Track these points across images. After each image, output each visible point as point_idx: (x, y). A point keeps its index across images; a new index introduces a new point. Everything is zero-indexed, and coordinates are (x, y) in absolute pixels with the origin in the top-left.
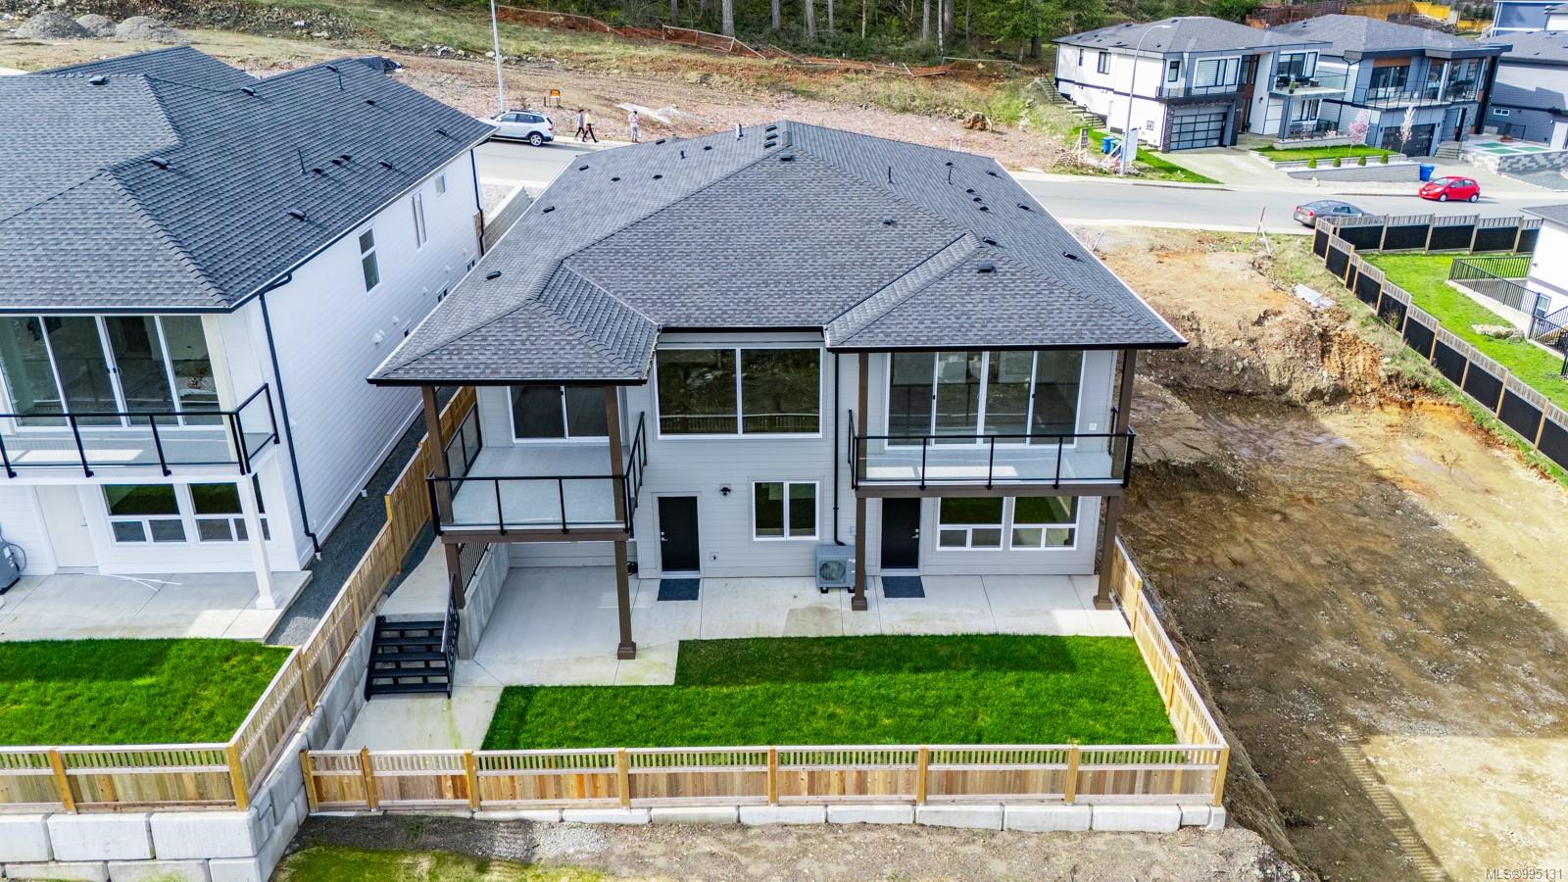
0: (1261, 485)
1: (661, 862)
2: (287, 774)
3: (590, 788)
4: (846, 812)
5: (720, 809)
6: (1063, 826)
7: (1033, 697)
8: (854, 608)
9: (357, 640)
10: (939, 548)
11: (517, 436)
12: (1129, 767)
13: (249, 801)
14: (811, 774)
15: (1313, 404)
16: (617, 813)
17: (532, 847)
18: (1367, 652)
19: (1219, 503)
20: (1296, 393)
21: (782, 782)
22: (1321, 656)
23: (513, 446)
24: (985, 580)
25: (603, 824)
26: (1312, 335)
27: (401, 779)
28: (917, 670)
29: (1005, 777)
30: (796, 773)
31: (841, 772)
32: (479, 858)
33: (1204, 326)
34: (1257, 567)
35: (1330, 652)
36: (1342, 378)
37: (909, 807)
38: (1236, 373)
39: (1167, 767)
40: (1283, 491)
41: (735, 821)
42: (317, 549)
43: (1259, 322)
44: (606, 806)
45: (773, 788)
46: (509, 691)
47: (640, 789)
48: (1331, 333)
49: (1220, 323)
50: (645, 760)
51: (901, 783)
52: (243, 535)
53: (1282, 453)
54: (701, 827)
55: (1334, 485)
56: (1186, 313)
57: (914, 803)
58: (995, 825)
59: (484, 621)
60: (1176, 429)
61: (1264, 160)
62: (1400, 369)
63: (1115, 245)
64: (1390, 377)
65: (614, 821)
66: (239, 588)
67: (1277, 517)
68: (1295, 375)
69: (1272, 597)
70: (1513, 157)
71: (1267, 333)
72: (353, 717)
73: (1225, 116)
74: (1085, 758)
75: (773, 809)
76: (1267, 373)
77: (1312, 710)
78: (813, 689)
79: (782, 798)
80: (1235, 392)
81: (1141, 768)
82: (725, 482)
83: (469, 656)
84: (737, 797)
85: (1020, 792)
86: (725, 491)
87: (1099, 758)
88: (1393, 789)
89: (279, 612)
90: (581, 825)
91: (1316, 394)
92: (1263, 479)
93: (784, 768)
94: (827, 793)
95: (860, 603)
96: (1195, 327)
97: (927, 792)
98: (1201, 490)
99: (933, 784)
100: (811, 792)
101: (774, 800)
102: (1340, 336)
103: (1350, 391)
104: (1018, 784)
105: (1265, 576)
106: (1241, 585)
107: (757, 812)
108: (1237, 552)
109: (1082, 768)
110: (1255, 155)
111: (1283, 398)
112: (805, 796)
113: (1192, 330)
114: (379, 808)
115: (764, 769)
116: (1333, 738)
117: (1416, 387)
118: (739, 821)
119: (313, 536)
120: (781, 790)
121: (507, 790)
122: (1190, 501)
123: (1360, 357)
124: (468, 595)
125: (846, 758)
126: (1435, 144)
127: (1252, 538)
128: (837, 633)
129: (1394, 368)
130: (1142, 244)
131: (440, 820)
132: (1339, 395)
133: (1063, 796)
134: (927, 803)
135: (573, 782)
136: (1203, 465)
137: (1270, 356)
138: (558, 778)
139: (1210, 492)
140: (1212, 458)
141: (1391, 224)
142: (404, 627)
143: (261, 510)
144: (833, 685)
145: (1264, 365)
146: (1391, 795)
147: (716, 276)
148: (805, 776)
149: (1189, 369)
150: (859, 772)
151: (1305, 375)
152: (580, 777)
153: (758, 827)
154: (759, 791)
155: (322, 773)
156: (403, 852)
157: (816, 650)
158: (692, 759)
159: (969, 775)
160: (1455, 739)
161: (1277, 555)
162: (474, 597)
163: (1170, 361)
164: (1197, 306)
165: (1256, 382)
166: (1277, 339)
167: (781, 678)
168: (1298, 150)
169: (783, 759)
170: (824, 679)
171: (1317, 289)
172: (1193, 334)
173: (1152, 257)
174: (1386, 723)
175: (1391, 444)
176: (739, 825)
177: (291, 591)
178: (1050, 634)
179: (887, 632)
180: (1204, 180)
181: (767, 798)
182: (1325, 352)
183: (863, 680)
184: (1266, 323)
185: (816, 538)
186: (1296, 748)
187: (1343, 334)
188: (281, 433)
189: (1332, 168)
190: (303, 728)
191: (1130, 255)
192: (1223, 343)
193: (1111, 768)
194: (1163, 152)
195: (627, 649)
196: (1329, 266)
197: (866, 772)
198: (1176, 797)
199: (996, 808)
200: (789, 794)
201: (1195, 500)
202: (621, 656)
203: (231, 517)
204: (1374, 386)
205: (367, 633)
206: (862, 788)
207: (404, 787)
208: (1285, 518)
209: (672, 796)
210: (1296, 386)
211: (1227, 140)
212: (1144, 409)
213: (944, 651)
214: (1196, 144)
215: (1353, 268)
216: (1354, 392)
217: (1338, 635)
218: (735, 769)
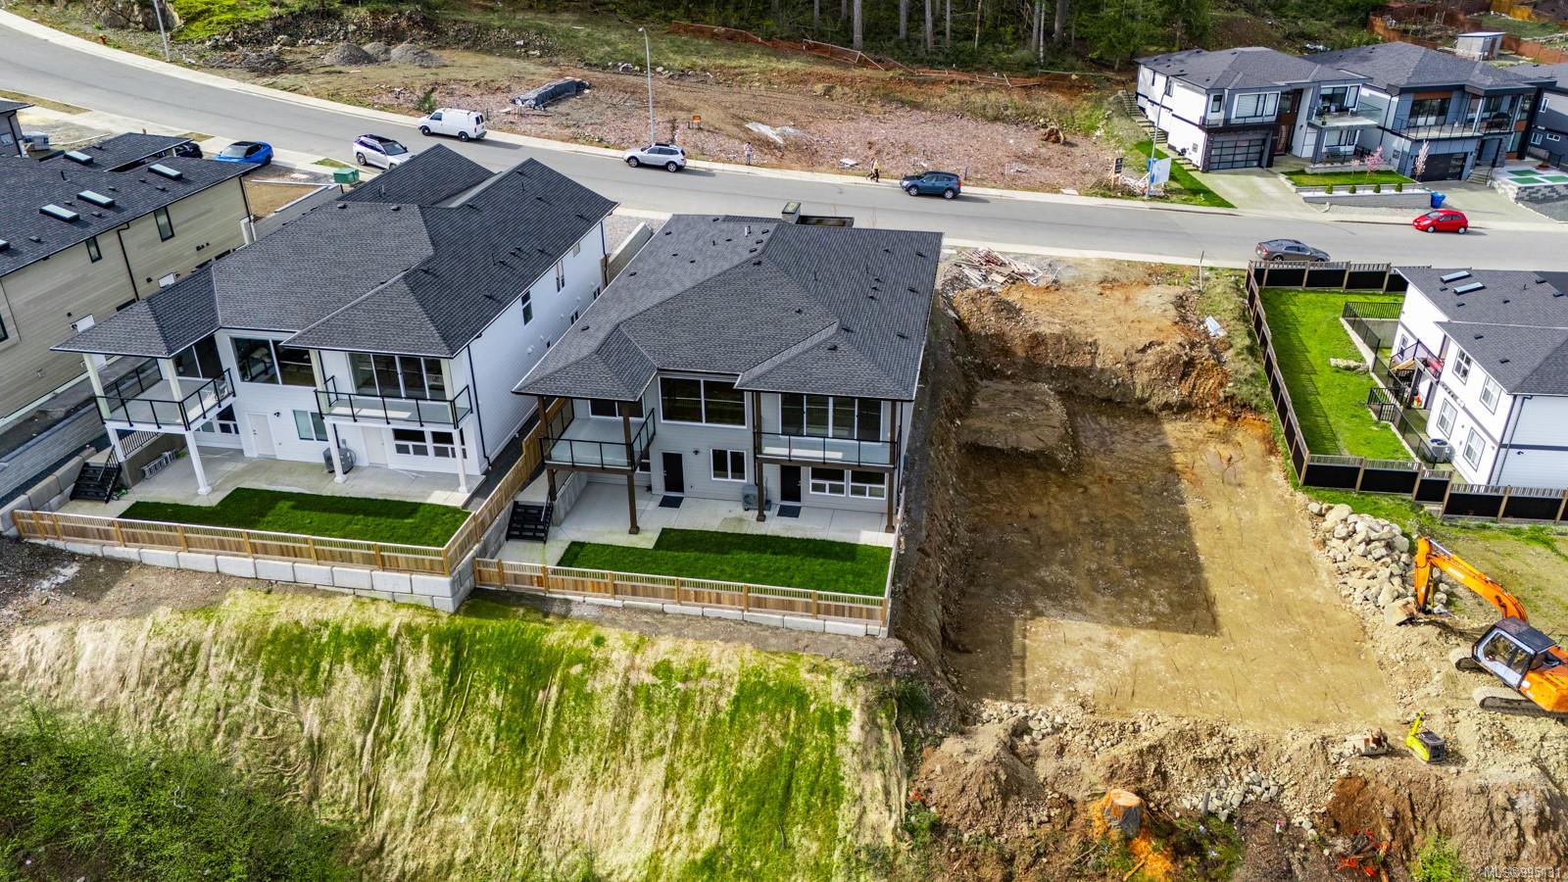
0: (1086, 468)
1: (624, 623)
2: (467, 565)
3: (597, 588)
4: (711, 611)
5: (656, 604)
6: (811, 628)
7: (826, 571)
8: (758, 520)
9: (503, 512)
10: (811, 492)
11: (593, 413)
12: (840, 604)
13: (450, 574)
14: (696, 592)
15: (1164, 413)
16: (610, 601)
17: (569, 610)
18: (1073, 575)
19: (1047, 478)
20: (1151, 405)
22: (1043, 574)
23: (589, 419)
24: (834, 512)
25: (601, 605)
26: (1177, 362)
27: (515, 575)
28: (774, 553)
29: (785, 602)
30: (689, 591)
31: (709, 593)
32: (545, 611)
33: (1100, 351)
34: (1044, 520)
35: (1050, 572)
36: (1190, 396)
37: (740, 612)
38: (1111, 387)
39: (858, 605)
40: (1099, 472)
41: (661, 610)
42: (490, 464)
43: (1143, 350)
44: (604, 597)
45: (678, 597)
46: (573, 543)
47: (619, 591)
48: (1198, 362)
49: (1112, 350)
50: (622, 578)
51: (737, 601)
52: (454, 456)
53: (1119, 447)
54: (645, 611)
55: (1137, 472)
56: (1090, 340)
57: (743, 611)
58: (780, 624)
59: (568, 508)
60: (1038, 426)
61: (1289, 184)
62: (1235, 391)
63: (1074, 277)
64: (1227, 397)
65: (606, 604)
66: (450, 481)
68: (1155, 391)
69: (1039, 538)
70: (1532, 188)
71: (1145, 359)
72: (499, 547)
73: (1264, 141)
74: (820, 597)
75: (678, 606)
76: (1135, 389)
77: (1016, 601)
78: (719, 557)
79: (683, 602)
80: (1109, 400)
81: (847, 604)
82: (696, 447)
83: (559, 524)
84: (662, 599)
85: (790, 611)
86: (696, 452)
87: (827, 598)
88: (1027, 641)
89: (469, 495)
90: (592, 604)
91: (1167, 406)
92: (1091, 464)
93: (683, 588)
94: (703, 602)
95: (761, 518)
96: (1093, 351)
97: (748, 605)
98: (1038, 468)
99: (751, 602)
100: (696, 601)
101: (679, 602)
102: (1203, 364)
103: (1194, 405)
104: (790, 607)
105: (1044, 526)
106: (1026, 530)
107: (671, 607)
108: (1037, 509)
109: (819, 602)
110: (1282, 178)
111: (1142, 407)
112: (693, 602)
113: (1090, 353)
114: (505, 587)
115: (674, 587)
116: (1016, 616)
117: (1244, 406)
118: (663, 610)
119: (488, 458)
120: (683, 598)
121: (560, 585)
122: (1029, 474)
123: (1212, 381)
124: (558, 495)
125: (712, 586)
126: (1467, 170)
127: (1053, 502)
128: (743, 532)
129: (1232, 391)
130: (1096, 277)
131: (530, 595)
132: (1184, 408)
133: (812, 614)
134: (748, 611)
135: (590, 584)
136: (1042, 452)
137: (1140, 377)
138: (583, 582)
139: (1044, 470)
140: (1050, 448)
142: (527, 507)
143: (463, 443)
144: (729, 556)
145: (1134, 383)
146: (1024, 645)
147: (694, 339)
148: (693, 593)
149: (1080, 382)
150: (717, 593)
151: (1161, 392)
152: (594, 582)
153: (671, 613)
154: (672, 598)
155: (482, 568)
156: (513, 606)
157: (729, 539)
158: (642, 580)
159: (767, 600)
160: (1086, 624)
161: (1061, 514)
162: (562, 496)
163: (1068, 375)
164: (1101, 335)
165: (1124, 395)
166: (1149, 364)
167: (706, 551)
168: (1324, 174)
169: (683, 584)
170: (726, 553)
171: (1219, 321)
172: (1089, 357)
173: (1098, 290)
174: (1053, 612)
175: (1201, 446)
176: (663, 612)
177: (476, 485)
178: (852, 542)
179: (769, 534)
180: (1221, 204)
181: (676, 601)
182: (1184, 375)
183: (745, 555)
184: (1149, 351)
185: (745, 481)
186: (991, 618)
187: (1205, 362)
188: (474, 408)
189: (1348, 194)
190: (475, 548)
191: (1082, 286)
192: (1109, 363)
193: (833, 603)
194: (1203, 172)
195: (635, 529)
197: (720, 594)
198: (864, 620)
199: (780, 617)
200: (685, 600)
201: (1033, 474)
202: (631, 532)
203: (449, 446)
204: (1213, 403)
205: (508, 509)
206: (719, 601)
207: (516, 579)
209: (633, 595)
210: (1154, 399)
211: (1264, 162)
212: (1028, 409)
213: (793, 546)
214: (1236, 165)
216: (1197, 406)
217: (1063, 563)
218: (661, 586)
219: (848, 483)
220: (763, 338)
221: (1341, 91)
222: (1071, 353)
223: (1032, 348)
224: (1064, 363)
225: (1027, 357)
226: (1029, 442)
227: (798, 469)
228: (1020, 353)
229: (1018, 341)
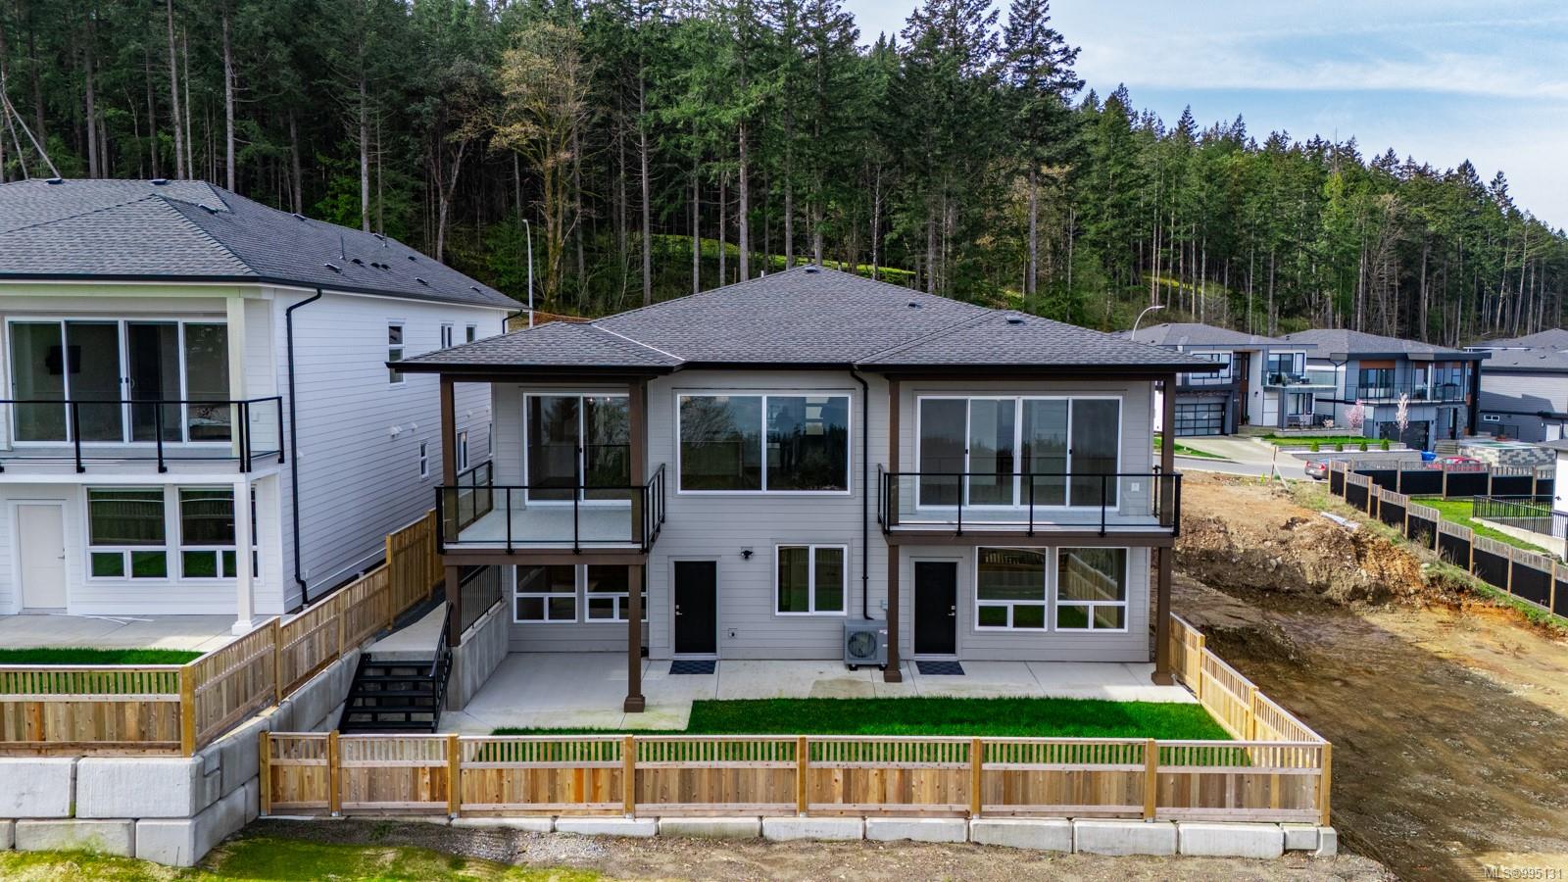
0: (1315, 659)
1: (670, 868)
2: (243, 741)
3: (589, 789)
4: (884, 827)
5: (741, 820)
6: (1145, 846)
8: (888, 681)
9: (336, 664)
10: (978, 628)
11: (531, 496)
12: (1216, 770)
13: (199, 747)
14: (847, 772)
15: (1356, 604)
16: (619, 822)
17: (515, 853)
18: (1468, 784)
19: (1272, 671)
20: (1335, 592)
21: (812, 782)
22: (1413, 787)
23: (527, 507)
24: (1030, 665)
25: (602, 835)
26: (1343, 539)
27: (372, 771)
29: (1072, 780)
30: (829, 771)
31: (882, 771)
32: (453, 856)
33: (1231, 529)
35: (1420, 782)
36: (1382, 579)
37: (962, 821)
38: (1270, 570)
40: (1339, 665)
41: (757, 835)
42: (306, 602)
43: (1288, 526)
44: (606, 812)
45: (803, 792)
47: (648, 792)
48: (1364, 540)
49: (1248, 526)
51: (952, 787)
53: (1332, 640)
54: (716, 839)
55: (1393, 662)
57: (966, 815)
58: (1062, 843)
60: (1216, 605)
61: (1267, 445)
62: (1440, 573)
64: (1432, 579)
65: (614, 832)
67: (1338, 684)
68: (1333, 574)
69: (1347, 741)
70: (1512, 451)
71: (1298, 535)
73: (1224, 406)
74: (1165, 757)
75: (802, 819)
76: (1303, 572)
77: (1413, 830)
79: (813, 806)
80: (1273, 589)
81: (1232, 771)
82: (747, 544)
83: (460, 706)
84: (759, 805)
85: (1090, 803)
87: (1181, 756)
90: (576, 835)
91: (1357, 593)
92: (1316, 656)
93: (815, 765)
94: (865, 801)
95: (893, 677)
96: (1222, 529)
97: (981, 800)
98: (1251, 658)
99: (989, 789)
100: (847, 799)
101: (804, 809)
102: (1373, 543)
103: (1393, 591)
104: (1088, 791)
105: (1335, 725)
107: (781, 825)
109: (1161, 769)
110: (1257, 441)
111: (1324, 596)
112: (839, 805)
113: (1219, 531)
114: (342, 811)
115: (792, 765)
116: (1443, 850)
117: (1461, 590)
118: (761, 835)
119: (303, 584)
120: (811, 794)
121: (492, 790)
123: (1398, 562)
124: (464, 637)
125: (887, 752)
126: (1432, 441)
127: (1313, 697)
128: (869, 697)
129: (1436, 571)
131: (411, 823)
132: (1382, 595)
133: (1140, 809)
134: (982, 814)
135: (569, 779)
136: (1249, 631)
137: (1304, 556)
138: (553, 772)
139: (1261, 659)
140: (1258, 625)
141: (1404, 469)
142: (391, 667)
145: (1299, 563)
148: (839, 776)
149: (1221, 568)
150: (902, 771)
151: (1343, 574)
152: (579, 771)
153: (785, 842)
154: (785, 798)
155: (283, 761)
156: (365, 848)
157: (844, 708)
159: (1031, 775)
161: (1344, 710)
162: (471, 641)
163: (1200, 560)
164: (1224, 513)
165: (1293, 580)
166: (1308, 540)
168: (1298, 438)
169: (815, 753)
171: (1341, 514)
172: (1221, 535)
175: (1445, 636)
176: (760, 839)
179: (926, 696)
180: (1211, 456)
181: (794, 806)
182: (1360, 556)
184: (1295, 528)
185: (844, 613)
187: (1376, 541)
188: (286, 453)
192: (1253, 543)
193: (1196, 770)
195: (635, 702)
196: (1349, 500)
197: (910, 771)
198: (1274, 813)
199: (1063, 823)
200: (820, 801)
202: (629, 710)
204: (1417, 587)
205: (349, 662)
206: (905, 793)
207: (373, 783)
208: (1346, 684)
209: (685, 801)
210: (1335, 584)
211: (1228, 428)
214: (1199, 431)
215: (1374, 499)
216: (1397, 593)
217: (1427, 770)
218: (759, 765)
219: (1052, 598)
221: (1288, 358)
226: (1221, 620)
227: (953, 571)
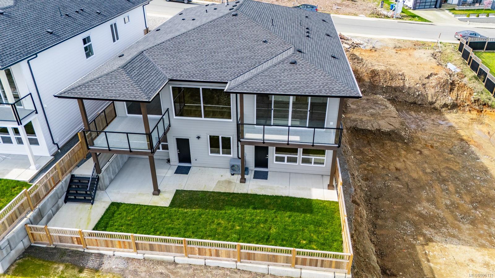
0: (415, 139)
2: (17, 233)
3: (123, 246)
4: (212, 262)
5: (168, 257)
6: (291, 275)
7: (294, 222)
8: (241, 182)
10: (275, 162)
11: (129, 113)
12: (315, 258)
14: (199, 249)
15: (444, 109)
16: (132, 254)
17: (101, 264)
18: (438, 209)
19: (398, 146)
20: (437, 105)
21: (189, 250)
22: (419, 209)
23: (127, 117)
24: (290, 174)
25: (128, 258)
26: (447, 83)
27: (59, 237)
28: (255, 208)
29: (269, 256)
30: (194, 248)
31: (210, 249)
32: (81, 267)
33: (407, 78)
34: (405, 171)
35: (424, 207)
36: (456, 100)
37: (234, 263)
38: (415, 96)
39: (329, 259)
40: (423, 142)
41: (173, 261)
42: (59, 149)
43: (428, 78)
44: (128, 252)
45: (186, 252)
46: (113, 204)
47: (140, 248)
48: (456, 83)
49: (413, 77)
50: (141, 239)
51: (231, 254)
53: (427, 127)
54: (160, 262)
55: (443, 141)
56: (400, 73)
57: (236, 262)
58: (266, 272)
60: (386, 117)
61: (450, 14)
62: (479, 97)
63: (381, 46)
64: (475, 100)
65: (132, 257)
66: (22, 161)
67: (418, 152)
68: (438, 98)
69: (407, 184)
71: (430, 82)
74: (298, 253)
75: (186, 258)
76: (428, 97)
77: (410, 230)
78: (215, 212)
79: (190, 255)
80: (415, 103)
81: (320, 258)
82: (199, 134)
83: (104, 189)
84: (174, 253)
85: (275, 262)
86: (199, 138)
87: (304, 254)
88: (432, 265)
89: (37, 171)
90: (120, 257)
91: (445, 105)
92: (416, 137)
93: (189, 246)
94: (205, 255)
95: (243, 180)
96: (403, 78)
97: (241, 258)
98: (391, 140)
99: (243, 256)
100: (200, 254)
101: (187, 256)
102: (459, 84)
103: (459, 105)
104: (274, 259)
105: (407, 175)
106: (397, 178)
107: (181, 259)
108: (399, 165)
109: (297, 256)
110: (447, 12)
111: (432, 106)
112: (197, 256)
113: (402, 79)
114: (54, 245)
115: (182, 245)
116: (415, 242)
117: (485, 105)
118: (174, 261)
119: (57, 144)
120: (189, 253)
121: (95, 243)
122: (386, 144)
123: (465, 92)
124: (103, 170)
125: (211, 245)
127: (406, 160)
128: (231, 192)
129: (477, 97)
130: (392, 46)
131: (72, 251)
132: (454, 106)
133: (291, 265)
134: (241, 262)
135: (117, 243)
136: (393, 131)
137: (430, 91)
138: (112, 241)
139: (395, 141)
140: (397, 129)
141: (489, 41)
142: (81, 179)
144: (223, 212)
145: (427, 94)
146: (430, 267)
148: (197, 249)
149: (398, 94)
150: (216, 250)
151: (442, 98)
152: (119, 242)
153: (181, 264)
154: (181, 252)
155: (33, 232)
156: (56, 262)
157: (222, 197)
158: (157, 240)
159: (256, 254)
160: (462, 247)
161: (413, 167)
163: (392, 90)
164: (405, 71)
165: (423, 100)
166: (433, 84)
167: (206, 207)
168: (463, 10)
169: (189, 243)
170: (221, 209)
171: (455, 65)
172: (402, 81)
173: (394, 51)
174: (437, 238)
175: (470, 126)
176: (174, 263)
177: (44, 163)
178: (307, 198)
179: (249, 192)
180: (426, 21)
181: (184, 255)
182: (451, 90)
183: (234, 210)
184: (431, 78)
185: (231, 156)
186: (399, 245)
187: (460, 83)
189: (476, 17)
190: (28, 216)
191: (386, 49)
192: (412, 85)
194: (413, 10)
196: (463, 56)
197: (219, 250)
198: (333, 269)
199: (266, 267)
200: (191, 254)
201: (389, 144)
202: (154, 194)
204: (468, 103)
206: (217, 254)
207: (61, 239)
208: (421, 153)
209: (151, 251)
210: (438, 102)
211: (438, 5)
212: (377, 108)
213: (267, 201)
214: (426, 7)
215: (471, 57)
216: (460, 105)
217: (428, 200)
218: (172, 244)
219: (300, 156)
220: (243, 58)
222: (392, 79)
223: (372, 77)
224: (389, 85)
225: (370, 82)
226: (385, 126)
227: (267, 148)
228: (367, 79)
229: (365, 74)
